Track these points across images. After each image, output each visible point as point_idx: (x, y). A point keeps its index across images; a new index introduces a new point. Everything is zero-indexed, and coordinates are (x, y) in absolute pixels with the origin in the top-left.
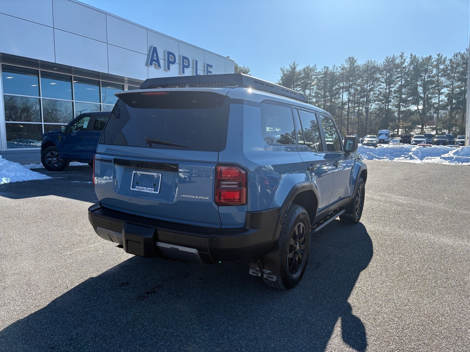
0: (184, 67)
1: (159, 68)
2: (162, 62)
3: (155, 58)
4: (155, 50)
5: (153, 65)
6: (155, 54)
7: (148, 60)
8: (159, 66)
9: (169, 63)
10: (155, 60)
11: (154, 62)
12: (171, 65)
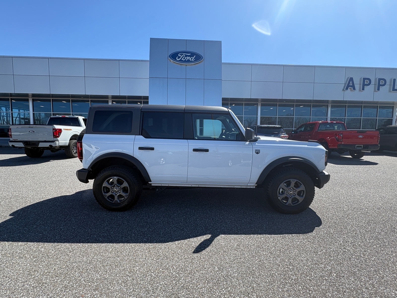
0: (379, 85)
1: (354, 90)
2: (357, 87)
3: (351, 84)
4: (351, 79)
5: (349, 89)
6: (351, 82)
7: (344, 87)
8: (354, 89)
9: (364, 85)
10: (351, 86)
11: (350, 87)
12: (365, 87)
